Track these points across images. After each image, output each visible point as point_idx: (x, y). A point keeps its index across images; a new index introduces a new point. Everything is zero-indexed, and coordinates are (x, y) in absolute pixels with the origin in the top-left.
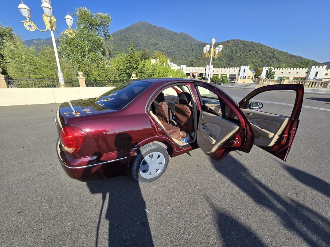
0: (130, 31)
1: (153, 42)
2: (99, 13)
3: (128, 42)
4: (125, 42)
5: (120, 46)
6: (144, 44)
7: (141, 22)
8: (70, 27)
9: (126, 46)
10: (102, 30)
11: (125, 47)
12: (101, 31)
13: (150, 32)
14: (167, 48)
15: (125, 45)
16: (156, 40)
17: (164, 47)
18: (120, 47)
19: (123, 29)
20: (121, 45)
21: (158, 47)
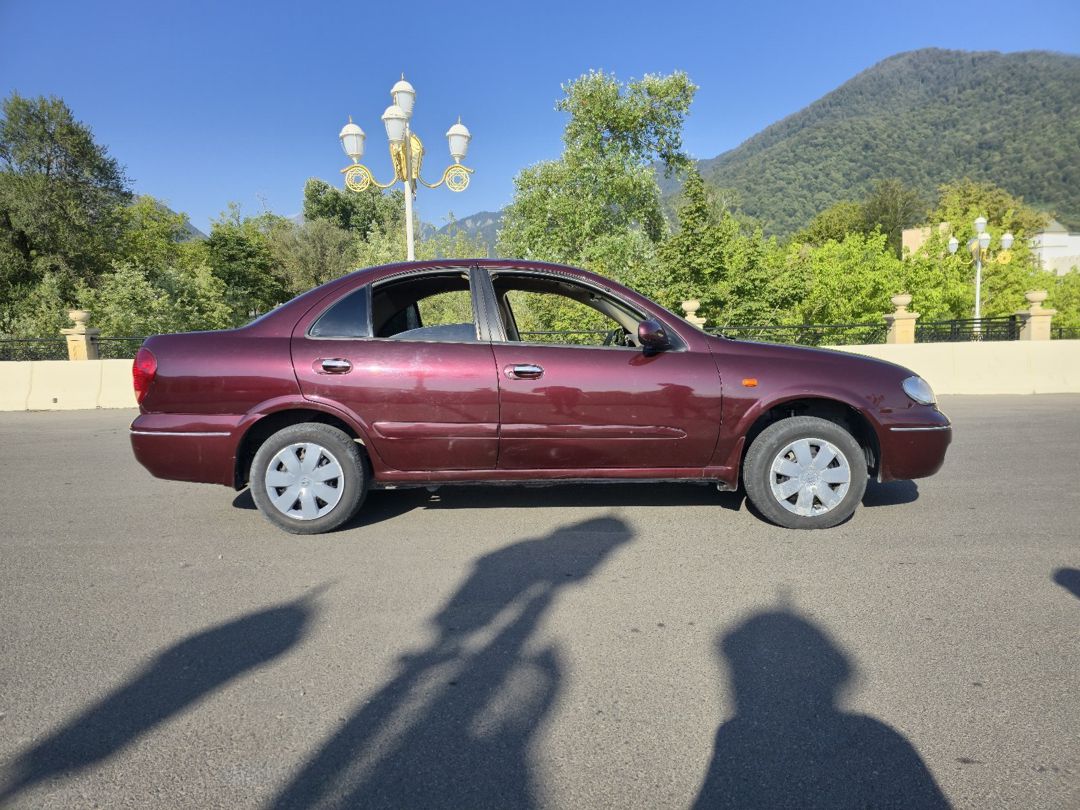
0: (837, 110)
1: (968, 137)
2: (648, 79)
3: (820, 166)
4: (808, 168)
5: (781, 190)
6: (910, 159)
7: (899, 56)
8: (457, 160)
9: (809, 188)
10: (654, 139)
11: (805, 192)
12: (650, 143)
13: (952, 91)
14: (1060, 155)
15: (806, 183)
16: (988, 126)
17: (1040, 154)
18: (780, 194)
19: (804, 112)
20: (782, 183)
21: (997, 158)
